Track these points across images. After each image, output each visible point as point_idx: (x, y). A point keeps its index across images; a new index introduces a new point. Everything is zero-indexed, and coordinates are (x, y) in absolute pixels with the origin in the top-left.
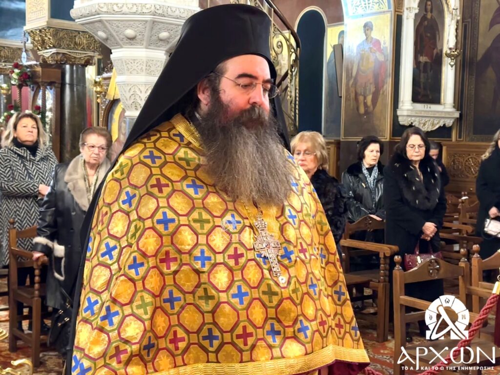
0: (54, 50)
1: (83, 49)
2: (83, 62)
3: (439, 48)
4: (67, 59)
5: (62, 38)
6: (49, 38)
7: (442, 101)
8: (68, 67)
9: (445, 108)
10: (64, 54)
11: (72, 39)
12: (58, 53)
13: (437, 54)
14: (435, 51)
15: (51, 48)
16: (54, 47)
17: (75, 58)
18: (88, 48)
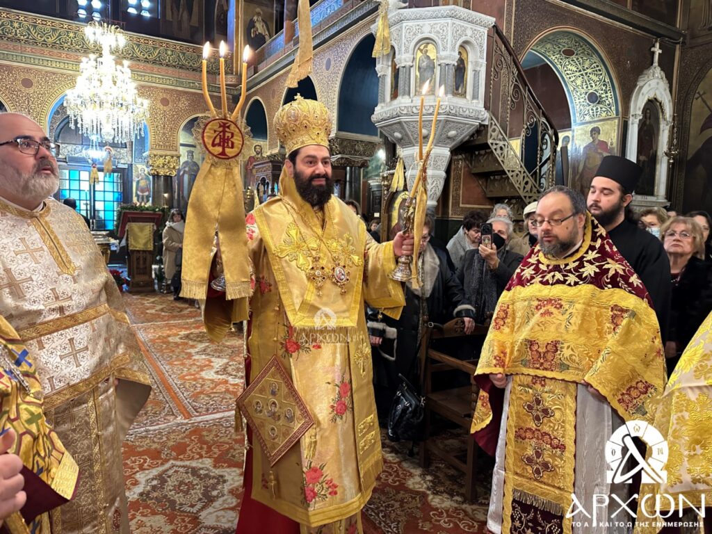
0: (339, 156)
1: (361, 155)
2: (359, 165)
3: (654, 149)
4: (349, 162)
5: (346, 146)
6: (336, 146)
7: (655, 193)
8: (348, 168)
9: (658, 199)
10: (346, 158)
11: (353, 147)
12: (342, 158)
13: (653, 154)
14: (651, 152)
15: (337, 154)
16: (340, 153)
17: (354, 161)
18: (364, 154)
